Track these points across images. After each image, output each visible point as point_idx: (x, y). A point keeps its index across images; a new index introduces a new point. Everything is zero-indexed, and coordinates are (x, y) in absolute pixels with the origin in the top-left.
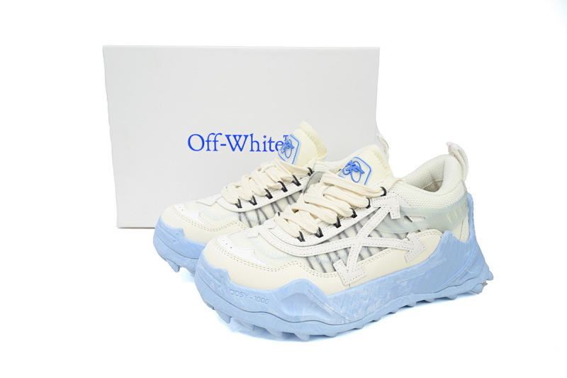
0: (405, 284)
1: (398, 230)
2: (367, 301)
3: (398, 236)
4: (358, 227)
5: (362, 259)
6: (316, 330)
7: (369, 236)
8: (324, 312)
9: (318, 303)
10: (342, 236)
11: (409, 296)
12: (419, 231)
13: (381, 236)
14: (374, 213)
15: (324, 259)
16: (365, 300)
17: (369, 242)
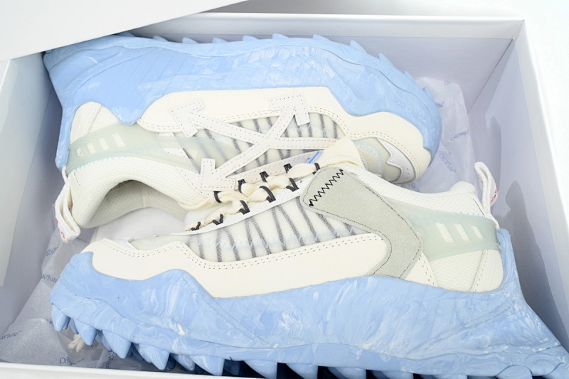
0: (207, 71)
4: (262, 160)
5: (268, 118)
6: (347, 51)
7: (250, 145)
10: (285, 153)
13: (235, 140)
14: (235, 173)
15: (317, 131)
16: (275, 68)
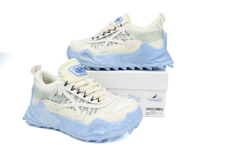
0: (126, 58)
1: (124, 38)
2: (109, 60)
3: (124, 40)
4: (110, 36)
5: (109, 46)
7: (113, 39)
8: (93, 60)
9: (91, 56)
10: (104, 38)
11: (129, 64)
12: (132, 40)
13: (117, 39)
14: (116, 32)
15: (97, 44)
16: (107, 59)
17: (112, 41)
